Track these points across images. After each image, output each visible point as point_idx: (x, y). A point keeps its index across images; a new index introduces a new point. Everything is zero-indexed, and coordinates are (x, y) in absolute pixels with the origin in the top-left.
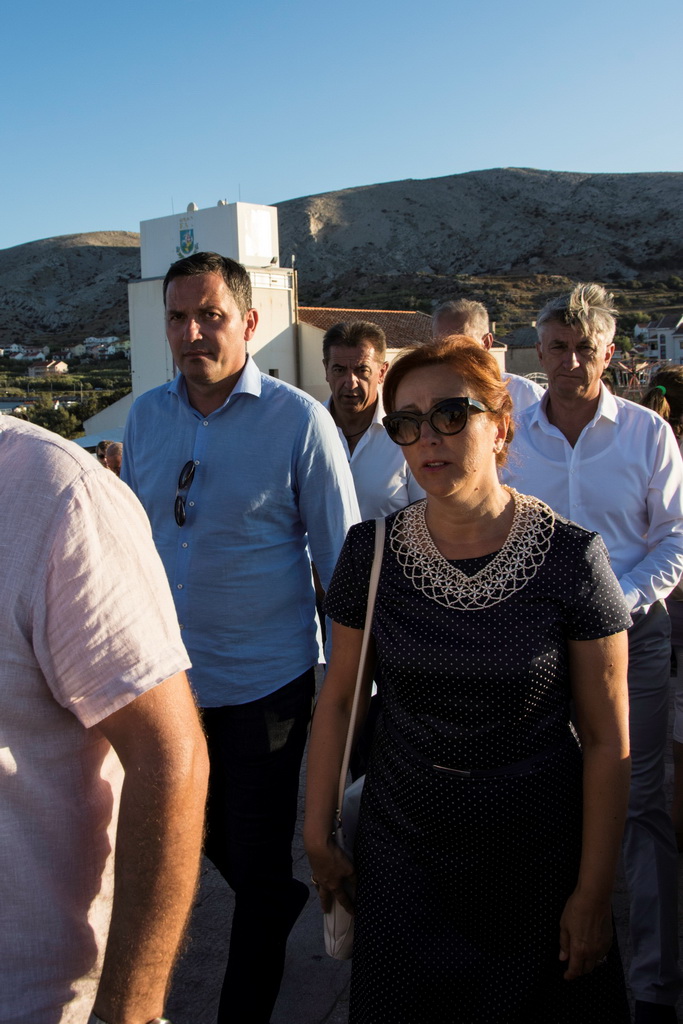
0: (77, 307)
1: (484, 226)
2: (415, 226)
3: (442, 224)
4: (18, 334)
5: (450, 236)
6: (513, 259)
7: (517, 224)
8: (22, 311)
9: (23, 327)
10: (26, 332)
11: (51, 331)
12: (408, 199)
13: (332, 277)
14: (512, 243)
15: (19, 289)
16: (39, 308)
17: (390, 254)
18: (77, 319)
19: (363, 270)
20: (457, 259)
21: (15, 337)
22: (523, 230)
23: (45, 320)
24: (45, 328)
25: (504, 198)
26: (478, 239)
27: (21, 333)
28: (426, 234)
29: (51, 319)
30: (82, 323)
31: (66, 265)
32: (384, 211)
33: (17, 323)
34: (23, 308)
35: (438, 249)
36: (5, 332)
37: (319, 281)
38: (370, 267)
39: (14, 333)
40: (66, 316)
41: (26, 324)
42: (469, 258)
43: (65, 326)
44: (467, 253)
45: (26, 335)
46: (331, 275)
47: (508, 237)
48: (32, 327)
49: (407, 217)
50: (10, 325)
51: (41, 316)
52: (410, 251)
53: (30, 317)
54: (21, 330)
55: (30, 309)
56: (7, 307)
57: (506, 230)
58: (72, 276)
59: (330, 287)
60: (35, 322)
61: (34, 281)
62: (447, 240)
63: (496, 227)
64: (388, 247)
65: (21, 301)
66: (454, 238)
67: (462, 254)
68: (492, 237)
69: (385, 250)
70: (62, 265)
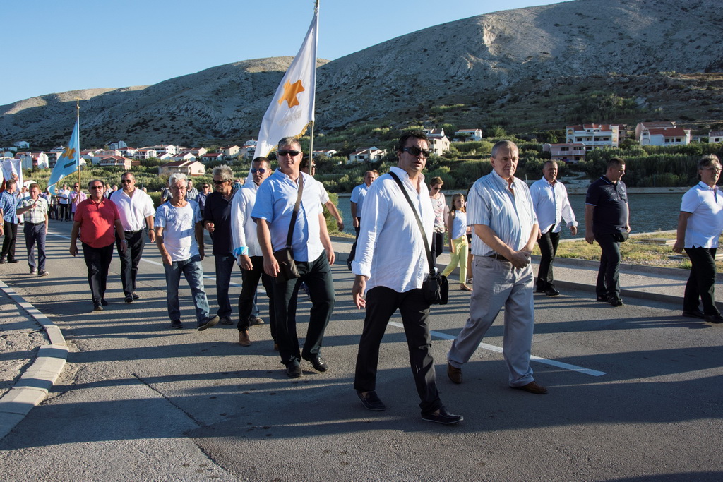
0: (250, 114)
1: (666, 35)
2: (591, 37)
3: (619, 34)
4: (188, 138)
5: (630, 45)
6: (704, 65)
7: (704, 32)
8: (198, 118)
9: (195, 132)
10: (196, 136)
11: (220, 137)
12: (581, 14)
13: (506, 84)
14: (701, 50)
15: (201, 98)
16: (214, 115)
17: (567, 63)
18: (248, 124)
19: (539, 78)
20: (640, 68)
21: (184, 141)
22: (713, 37)
23: (218, 125)
24: (216, 133)
25: (683, 9)
26: (662, 47)
27: (191, 137)
28: (604, 44)
29: (223, 125)
30: (251, 128)
31: (250, 80)
32: (556, 25)
33: (190, 128)
34: (199, 115)
35: (618, 58)
36: (176, 136)
37: (492, 88)
38: (546, 75)
39: (183, 138)
40: (237, 121)
41: (199, 130)
42: (653, 66)
43: (235, 131)
44: (651, 62)
45: (196, 139)
46: (505, 83)
47: (696, 44)
48: (205, 132)
49: (581, 29)
50: (183, 130)
51: (215, 122)
52: (588, 60)
53: (203, 123)
54: (192, 134)
55: (205, 116)
56: (186, 114)
57: (693, 38)
58: (254, 89)
59: (505, 94)
60: (208, 127)
61: (217, 93)
62: (627, 49)
63: (682, 35)
64: (564, 56)
65: (199, 108)
66: (634, 47)
67: (645, 62)
68: (677, 45)
69: (561, 59)
70: (247, 79)
